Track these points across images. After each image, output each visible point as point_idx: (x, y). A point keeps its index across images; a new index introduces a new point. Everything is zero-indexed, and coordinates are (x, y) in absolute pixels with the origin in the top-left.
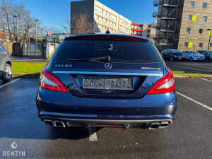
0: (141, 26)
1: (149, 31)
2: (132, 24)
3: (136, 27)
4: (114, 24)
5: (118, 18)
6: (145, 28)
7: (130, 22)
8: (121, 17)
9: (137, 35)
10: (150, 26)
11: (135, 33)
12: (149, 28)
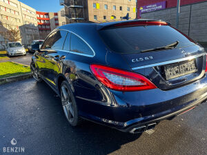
0: (47, 14)
1: (57, 20)
2: (37, 13)
3: (42, 16)
4: (17, 13)
6: (52, 16)
7: (35, 11)
8: (23, 5)
9: (45, 24)
10: (56, 14)
11: (42, 22)
12: (56, 17)
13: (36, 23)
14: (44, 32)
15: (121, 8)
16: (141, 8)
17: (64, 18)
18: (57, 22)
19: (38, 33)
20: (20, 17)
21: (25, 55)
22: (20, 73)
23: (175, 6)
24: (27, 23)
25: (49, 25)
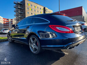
0: (8, 20)
1: (12, 22)
2: (3, 19)
3: (5, 20)
6: (10, 20)
10: (12, 20)
11: (5, 22)
17: (16, 21)
18: (12, 23)
25: (8, 24)
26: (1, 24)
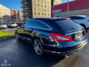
0: (15, 11)
1: (19, 14)
2: (10, 11)
3: (12, 12)
4: (1, 10)
5: (3, 8)
6: (17, 12)
7: (9, 10)
9: (14, 15)
10: (19, 12)
11: (12, 14)
12: (19, 13)
13: (10, 15)
14: (13, 19)
15: (45, 10)
16: (53, 11)
17: (22, 13)
19: (10, 19)
20: (3, 12)
21: (6, 28)
22: (9, 36)
23: (66, 11)
24: (6, 15)
25: (15, 16)
26: (9, 16)
